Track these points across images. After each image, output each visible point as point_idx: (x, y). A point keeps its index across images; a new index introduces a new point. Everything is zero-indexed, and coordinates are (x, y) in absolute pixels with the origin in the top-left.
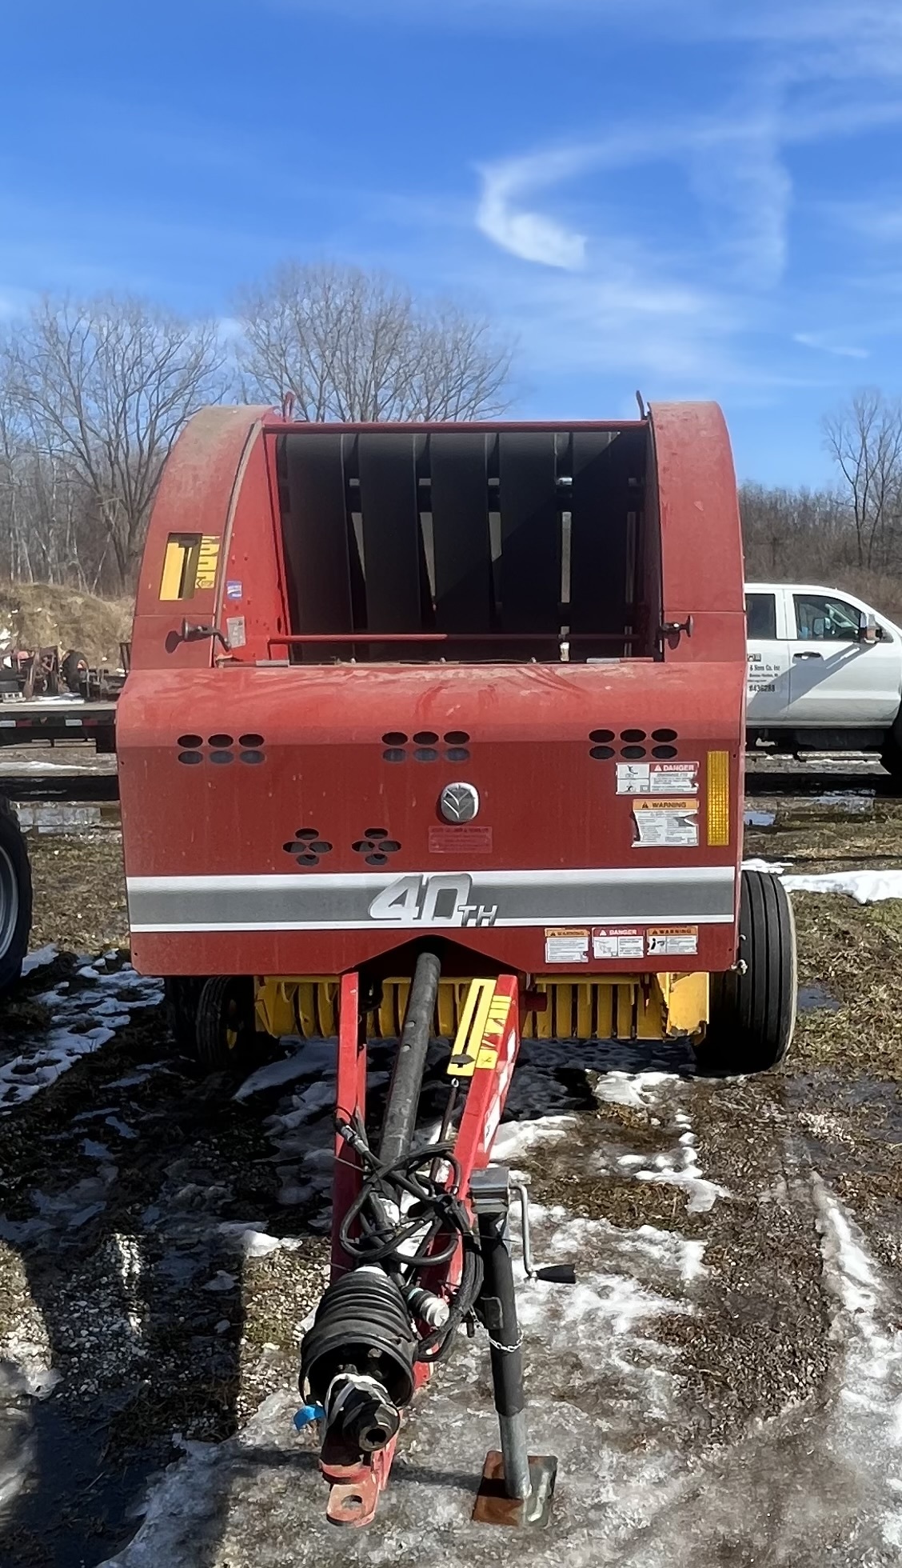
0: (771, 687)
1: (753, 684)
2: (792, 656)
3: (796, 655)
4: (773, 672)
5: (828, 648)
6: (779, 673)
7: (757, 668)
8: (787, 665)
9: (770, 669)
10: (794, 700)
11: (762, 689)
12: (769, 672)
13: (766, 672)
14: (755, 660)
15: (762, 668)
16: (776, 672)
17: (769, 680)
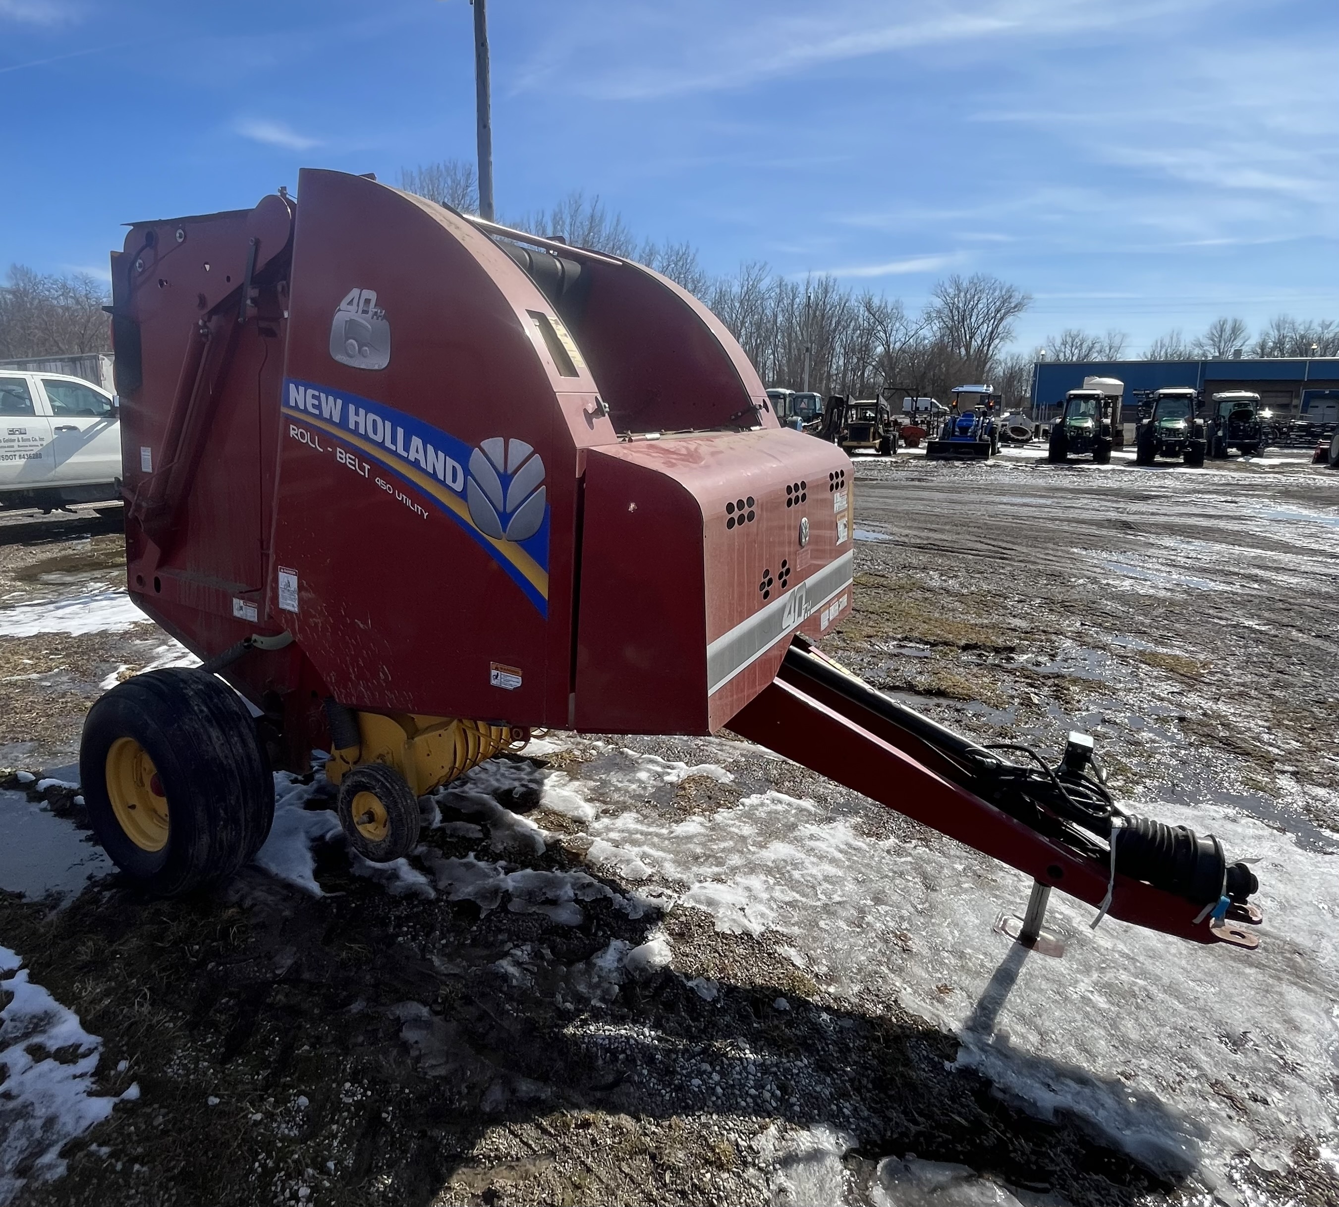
0: (37, 456)
1: (22, 453)
2: (53, 428)
3: (57, 429)
4: (38, 443)
5: (83, 423)
6: (45, 443)
7: (23, 440)
8: (50, 437)
9: (36, 440)
10: (61, 464)
11: (30, 457)
12: (35, 443)
13: (32, 443)
14: (21, 433)
15: (28, 440)
16: (42, 442)
17: (36, 450)
